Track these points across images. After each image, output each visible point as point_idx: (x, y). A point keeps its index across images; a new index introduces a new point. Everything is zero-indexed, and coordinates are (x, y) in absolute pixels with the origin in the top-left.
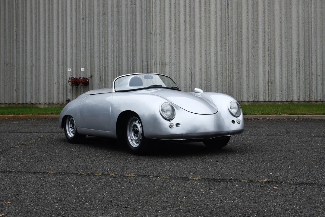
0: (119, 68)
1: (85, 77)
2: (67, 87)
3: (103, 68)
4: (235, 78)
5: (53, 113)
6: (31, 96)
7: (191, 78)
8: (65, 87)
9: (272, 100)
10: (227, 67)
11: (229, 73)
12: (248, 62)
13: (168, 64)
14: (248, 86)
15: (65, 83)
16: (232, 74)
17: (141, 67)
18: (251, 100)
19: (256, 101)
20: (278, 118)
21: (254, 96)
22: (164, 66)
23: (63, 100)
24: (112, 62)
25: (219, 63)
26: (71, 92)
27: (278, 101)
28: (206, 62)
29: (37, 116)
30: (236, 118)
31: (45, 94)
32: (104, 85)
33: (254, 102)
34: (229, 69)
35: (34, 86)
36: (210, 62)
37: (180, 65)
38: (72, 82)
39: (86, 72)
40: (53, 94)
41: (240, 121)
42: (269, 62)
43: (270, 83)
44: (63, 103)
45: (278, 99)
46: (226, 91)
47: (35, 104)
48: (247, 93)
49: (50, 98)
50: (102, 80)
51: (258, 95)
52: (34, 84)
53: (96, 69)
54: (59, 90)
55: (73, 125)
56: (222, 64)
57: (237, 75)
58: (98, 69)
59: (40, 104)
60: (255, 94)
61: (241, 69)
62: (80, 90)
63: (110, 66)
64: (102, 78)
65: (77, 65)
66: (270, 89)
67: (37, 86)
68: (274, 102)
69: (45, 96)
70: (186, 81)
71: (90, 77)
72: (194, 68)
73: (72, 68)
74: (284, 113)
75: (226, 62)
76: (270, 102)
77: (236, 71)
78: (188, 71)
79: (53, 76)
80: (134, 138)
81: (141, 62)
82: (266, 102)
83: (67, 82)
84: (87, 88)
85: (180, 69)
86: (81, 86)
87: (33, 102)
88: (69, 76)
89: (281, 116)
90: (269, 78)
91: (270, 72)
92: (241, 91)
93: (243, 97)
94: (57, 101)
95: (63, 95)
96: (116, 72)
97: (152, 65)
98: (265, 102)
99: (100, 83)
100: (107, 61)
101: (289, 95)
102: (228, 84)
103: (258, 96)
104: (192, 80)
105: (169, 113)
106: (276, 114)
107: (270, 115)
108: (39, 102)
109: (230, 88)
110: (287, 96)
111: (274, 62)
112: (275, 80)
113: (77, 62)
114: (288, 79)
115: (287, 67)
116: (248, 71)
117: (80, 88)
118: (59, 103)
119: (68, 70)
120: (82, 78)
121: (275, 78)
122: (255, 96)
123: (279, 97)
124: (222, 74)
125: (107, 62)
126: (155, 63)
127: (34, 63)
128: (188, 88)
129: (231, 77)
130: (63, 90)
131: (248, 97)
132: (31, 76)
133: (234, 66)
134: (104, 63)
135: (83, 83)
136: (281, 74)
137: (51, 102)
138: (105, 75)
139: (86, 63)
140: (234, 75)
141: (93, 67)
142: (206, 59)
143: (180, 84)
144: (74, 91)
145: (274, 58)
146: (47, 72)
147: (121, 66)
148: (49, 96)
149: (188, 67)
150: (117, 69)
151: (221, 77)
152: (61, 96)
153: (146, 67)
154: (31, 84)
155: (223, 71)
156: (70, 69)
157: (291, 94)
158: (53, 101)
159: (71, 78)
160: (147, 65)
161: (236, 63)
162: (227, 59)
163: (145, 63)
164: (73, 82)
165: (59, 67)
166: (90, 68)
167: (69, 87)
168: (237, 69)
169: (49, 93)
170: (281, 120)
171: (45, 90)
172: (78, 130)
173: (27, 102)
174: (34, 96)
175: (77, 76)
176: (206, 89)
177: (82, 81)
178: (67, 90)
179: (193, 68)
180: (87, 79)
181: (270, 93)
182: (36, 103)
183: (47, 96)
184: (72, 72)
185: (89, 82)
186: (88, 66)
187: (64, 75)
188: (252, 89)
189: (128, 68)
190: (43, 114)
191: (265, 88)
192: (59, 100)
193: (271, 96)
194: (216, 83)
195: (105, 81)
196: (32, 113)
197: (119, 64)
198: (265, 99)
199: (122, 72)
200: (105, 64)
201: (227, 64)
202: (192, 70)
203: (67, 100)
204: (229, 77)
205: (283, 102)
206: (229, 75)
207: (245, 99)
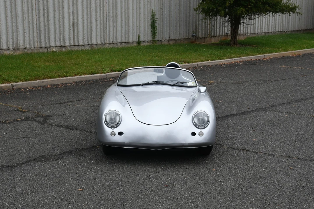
4: (42, 19)
9: (77, 44)
10: (34, 6)
11: (36, 13)
12: (55, 1)
14: (56, 28)
16: (40, 15)
18: (58, 45)
19: (63, 46)
21: (61, 41)
27: (81, 45)
33: (61, 46)
34: (36, 8)
43: (75, 25)
45: (81, 43)
48: (55, 37)
51: (65, 39)
57: (45, 15)
61: (49, 8)
66: (75, 31)
76: (75, 46)
77: (44, 11)
90: (73, 19)
91: (75, 13)
92: (50, 34)
93: (51, 41)
98: (70, 46)
102: (35, 26)
109: (38, 32)
111: (77, 2)
112: (79, 21)
114: (89, 21)
116: (56, 11)
121: (79, 19)
123: (81, 41)
129: (39, 18)
131: (57, 41)
133: (41, 5)
136: (83, 16)
140: (42, 16)
151: (30, 18)
161: (43, 1)
168: (45, 9)
176: (14, 33)
181: (75, 36)
188: (60, 32)
191: (71, 31)
194: (25, 25)
198: (71, 43)
204: (36, 18)
205: (85, 46)
206: (37, 15)
207: (53, 44)
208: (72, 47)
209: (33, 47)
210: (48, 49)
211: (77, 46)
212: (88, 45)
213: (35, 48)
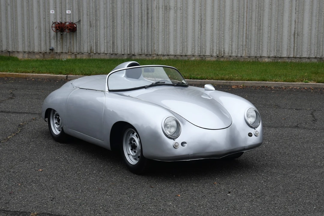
0: (113, 12)
1: (72, 21)
2: (50, 33)
3: (94, 11)
4: (254, 28)
5: (34, 71)
6: (8, 43)
7: (200, 26)
8: (47, 32)
9: (298, 56)
10: (245, 14)
11: (246, 22)
12: (271, 9)
13: (173, 8)
14: (270, 38)
15: (47, 28)
16: (250, 23)
17: (140, 11)
18: (272, 55)
19: (278, 57)
20: (304, 86)
21: (275, 51)
22: (168, 10)
23: (46, 49)
24: (104, 4)
25: (235, 9)
26: (56, 39)
27: (305, 58)
28: (219, 7)
29: (16, 74)
30: (254, 129)
31: (23, 40)
32: (94, 31)
33: (275, 57)
34: (247, 17)
35: (10, 31)
36: (225, 7)
37: (187, 9)
38: (56, 27)
39: (72, 16)
40: (34, 41)
41: (258, 134)
42: (297, 9)
43: (296, 35)
44: (46, 52)
45: (305, 55)
46: (243, 43)
47: (12, 53)
48: (268, 47)
49: (30, 45)
50: (92, 25)
51: (280, 49)
52: (10, 28)
53: (85, 12)
54: (40, 36)
55: (59, 121)
56: (239, 10)
57: (257, 24)
58: (87, 12)
59: (18, 52)
60: (278, 48)
61: (262, 17)
62: (66, 37)
63: (102, 10)
64: (92, 23)
65: (61, 6)
66: (296, 42)
67: (14, 30)
68: (300, 58)
69: (24, 43)
70: (194, 30)
71: (78, 22)
72: (205, 15)
73: (56, 9)
74: (310, 80)
75: (244, 8)
76: (296, 58)
77: (256, 19)
78: (197, 18)
79: (33, 19)
80: (131, 153)
81: (140, 5)
82: (291, 57)
83: (49, 27)
84: (75, 35)
85: (187, 15)
86: (66, 33)
87: (10, 50)
88: (52, 20)
89: (307, 84)
90: (295, 28)
91: (297, 22)
92: (261, 44)
93: (262, 51)
94: (38, 50)
95: (46, 43)
96: (109, 16)
97: (153, 9)
98: (289, 58)
99: (89, 30)
100: (99, 2)
101: (319, 50)
102: (245, 35)
103: (281, 51)
104: (201, 28)
105: (173, 130)
106: (302, 81)
107: (294, 82)
108: (17, 51)
109: (247, 40)
110: (316, 52)
111: (303, 10)
112: (302, 31)
113: (61, 3)
114: (318, 31)
115: (319, 15)
116: (270, 20)
117: (66, 34)
118: (41, 52)
119: (51, 12)
120: (67, 24)
121: (302, 29)
122: (277, 51)
123: (306, 53)
124: (239, 22)
125: (99, 4)
126: (157, 7)
127: (9, 1)
128: (197, 38)
129: (249, 26)
130: (46, 37)
131: (269, 51)
132: (7, 18)
133: (254, 14)
134: (95, 5)
135: (69, 29)
136: (311, 25)
137: (31, 51)
138: (96, 20)
139: (72, 4)
140: (254, 24)
141: (81, 9)
142: (220, 4)
143: (187, 33)
144: (59, 39)
145: (304, 4)
146: (25, 13)
147: (115, 9)
148: (29, 44)
149: (197, 12)
150: (111, 12)
151: (237, 26)
152: (43, 44)
153: (146, 11)
154: (7, 28)
155: (240, 19)
156: (54, 11)
157: (321, 49)
158: (34, 49)
159: (55, 22)
160: (148, 9)
161: (256, 9)
162: (246, 3)
163: (144, 7)
164: (58, 28)
165: (39, 8)
166: (78, 11)
167: (53, 33)
168: (257, 17)
169: (29, 40)
170: (307, 90)
171: (23, 36)
172: (64, 129)
173: (3, 49)
174: (10, 42)
175: (62, 21)
176: (218, 41)
177: (69, 26)
178: (50, 37)
179: (203, 14)
180: (74, 24)
181: (295, 47)
182: (14, 51)
183: (26, 43)
184: (55, 15)
185: (76, 27)
186: (75, 8)
187: (47, 18)
188: (274, 42)
189: (124, 12)
190: (23, 73)
191: (290, 41)
192: (41, 49)
193: (297, 51)
194: (231, 33)
195: (95, 27)
196: (9, 71)
197: (113, 7)
198: (290, 55)
199: (116, 17)
200: (96, 7)
201: (245, 10)
202: (202, 17)
203: (50, 49)
204: (246, 27)
205: (311, 59)
206: (247, 24)
207: (265, 54)
208: (291, 59)
209: (239, 55)
210: (258, 59)
211: (299, 59)
212: (314, 58)
213: (241, 57)
